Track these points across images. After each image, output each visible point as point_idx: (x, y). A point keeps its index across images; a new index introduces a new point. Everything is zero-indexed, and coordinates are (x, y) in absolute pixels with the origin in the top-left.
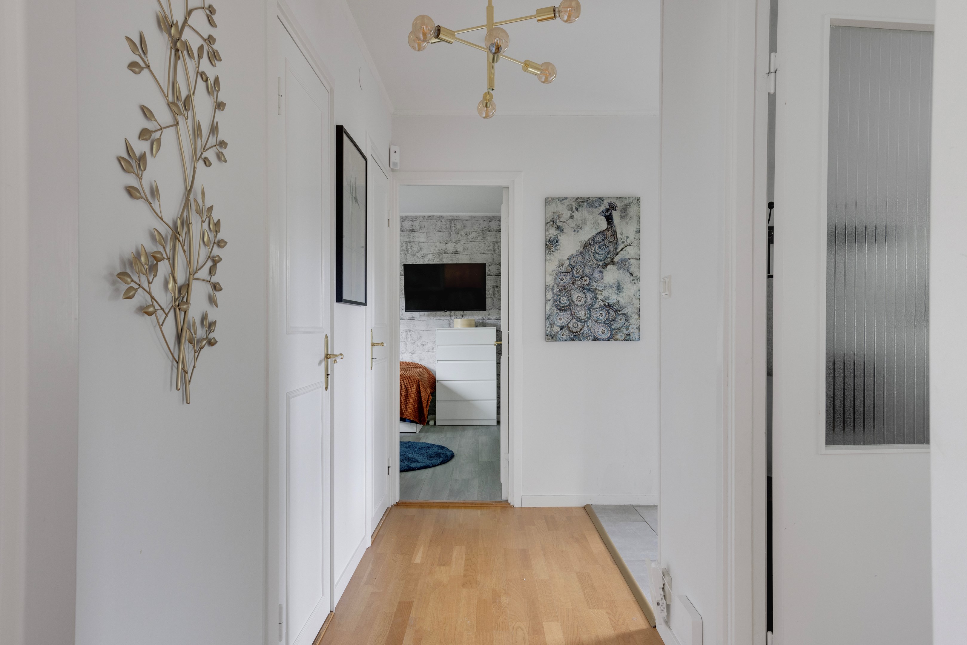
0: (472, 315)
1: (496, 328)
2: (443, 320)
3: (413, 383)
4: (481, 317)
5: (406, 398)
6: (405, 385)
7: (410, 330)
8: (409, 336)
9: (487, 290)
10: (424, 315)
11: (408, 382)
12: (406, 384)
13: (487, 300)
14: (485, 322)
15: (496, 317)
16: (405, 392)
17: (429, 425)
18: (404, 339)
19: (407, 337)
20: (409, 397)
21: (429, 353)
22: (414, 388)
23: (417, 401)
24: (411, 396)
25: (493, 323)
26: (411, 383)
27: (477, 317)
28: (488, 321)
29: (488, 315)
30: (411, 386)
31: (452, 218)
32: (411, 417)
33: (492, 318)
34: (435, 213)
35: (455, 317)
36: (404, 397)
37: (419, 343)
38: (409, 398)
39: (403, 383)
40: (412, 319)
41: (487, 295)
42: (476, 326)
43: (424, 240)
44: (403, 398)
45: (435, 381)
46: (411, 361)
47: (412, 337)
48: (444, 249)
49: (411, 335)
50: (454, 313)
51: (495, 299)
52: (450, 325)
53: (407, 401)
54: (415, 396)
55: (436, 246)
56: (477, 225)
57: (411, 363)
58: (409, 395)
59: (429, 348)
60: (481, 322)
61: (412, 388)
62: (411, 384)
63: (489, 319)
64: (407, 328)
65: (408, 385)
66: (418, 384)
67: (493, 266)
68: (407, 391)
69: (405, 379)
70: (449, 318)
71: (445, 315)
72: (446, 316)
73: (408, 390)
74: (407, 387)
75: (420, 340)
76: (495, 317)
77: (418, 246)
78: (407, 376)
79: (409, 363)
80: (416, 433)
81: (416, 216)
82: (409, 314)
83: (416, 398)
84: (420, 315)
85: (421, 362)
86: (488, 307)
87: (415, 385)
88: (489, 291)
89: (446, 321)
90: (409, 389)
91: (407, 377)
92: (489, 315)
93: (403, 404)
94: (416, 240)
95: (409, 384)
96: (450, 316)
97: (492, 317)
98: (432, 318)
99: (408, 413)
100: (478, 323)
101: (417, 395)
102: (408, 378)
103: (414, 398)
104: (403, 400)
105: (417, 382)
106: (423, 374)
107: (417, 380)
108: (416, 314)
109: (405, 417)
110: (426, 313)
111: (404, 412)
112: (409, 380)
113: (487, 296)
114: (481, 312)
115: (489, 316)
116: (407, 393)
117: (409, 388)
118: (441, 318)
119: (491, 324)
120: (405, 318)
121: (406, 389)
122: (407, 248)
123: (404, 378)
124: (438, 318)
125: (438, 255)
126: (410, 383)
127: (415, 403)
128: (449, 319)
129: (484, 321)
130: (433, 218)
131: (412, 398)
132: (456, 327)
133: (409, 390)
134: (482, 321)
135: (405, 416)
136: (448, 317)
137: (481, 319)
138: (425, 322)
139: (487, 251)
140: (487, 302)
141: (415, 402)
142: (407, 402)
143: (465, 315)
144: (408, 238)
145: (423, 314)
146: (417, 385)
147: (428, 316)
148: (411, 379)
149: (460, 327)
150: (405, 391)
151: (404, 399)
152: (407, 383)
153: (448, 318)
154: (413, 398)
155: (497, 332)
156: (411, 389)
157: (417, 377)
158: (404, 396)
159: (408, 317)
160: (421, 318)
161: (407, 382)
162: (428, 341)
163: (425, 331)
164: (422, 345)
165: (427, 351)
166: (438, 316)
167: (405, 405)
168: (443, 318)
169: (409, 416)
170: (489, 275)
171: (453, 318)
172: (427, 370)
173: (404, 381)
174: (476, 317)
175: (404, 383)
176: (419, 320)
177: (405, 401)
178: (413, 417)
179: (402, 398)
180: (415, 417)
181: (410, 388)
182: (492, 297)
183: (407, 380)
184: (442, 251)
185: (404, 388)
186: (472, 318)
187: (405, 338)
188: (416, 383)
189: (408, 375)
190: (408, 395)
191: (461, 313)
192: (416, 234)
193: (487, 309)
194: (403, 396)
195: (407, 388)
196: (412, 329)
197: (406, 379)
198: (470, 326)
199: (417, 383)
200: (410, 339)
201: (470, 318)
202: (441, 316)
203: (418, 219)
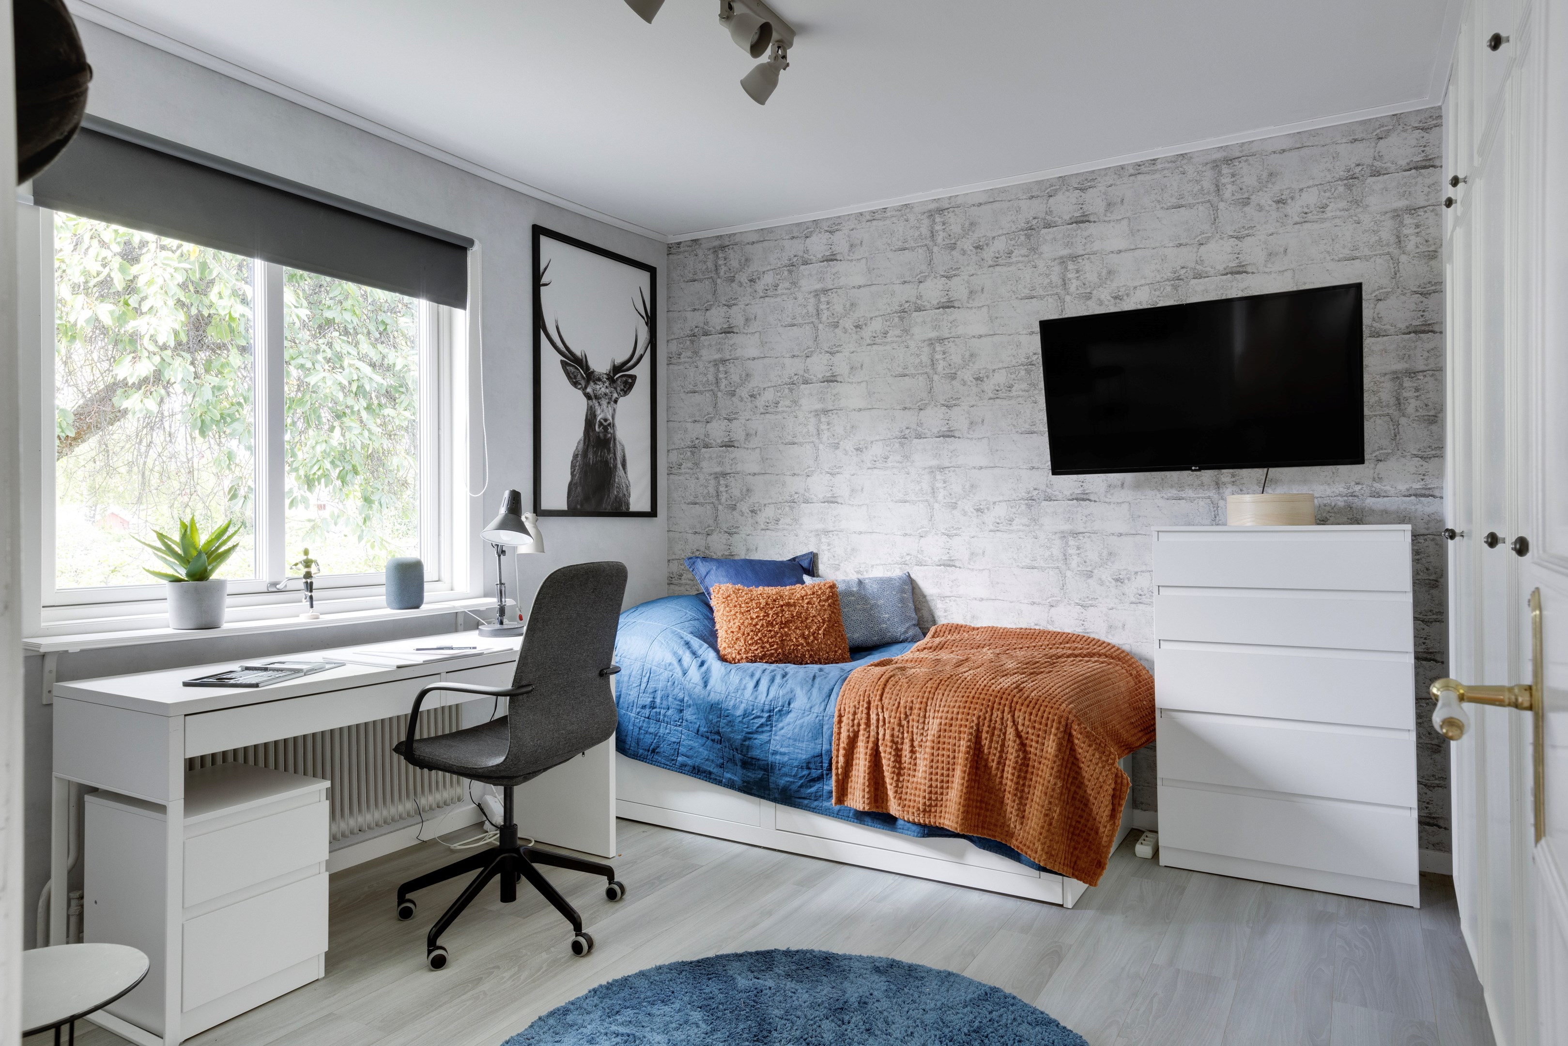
0: (1305, 481)
1: (1408, 527)
2: (1191, 500)
3: (1046, 725)
4: (1340, 488)
5: (1019, 777)
6: (1017, 729)
7: (1075, 534)
8: (1072, 551)
9: (1366, 387)
10: (1122, 485)
11: (1030, 720)
12: (1020, 728)
13: (1368, 426)
14: (1359, 503)
15: (1407, 486)
16: (1018, 756)
17: (1134, 854)
18: (1057, 560)
19: (1065, 555)
20: (1032, 773)
21: (1141, 606)
22: (1051, 746)
23: (1061, 794)
24: (1040, 773)
25: (1394, 508)
26: (1041, 723)
27: (1327, 487)
28: (1370, 502)
29: (1374, 480)
30: (1038, 736)
31: (1224, 154)
32: (1036, 852)
33: (1392, 492)
34: (1160, 148)
35: (1235, 488)
36: (1013, 774)
37: (1106, 574)
38: (1031, 780)
39: (1010, 724)
40: (1083, 498)
41: (1366, 409)
42: (1323, 521)
43: (1122, 244)
44: (1010, 776)
45: (1153, 711)
46: (1078, 630)
47: (1083, 555)
48: (1192, 265)
49: (1078, 548)
50: (1233, 476)
51: (1403, 421)
52: (1216, 518)
53: (1026, 790)
54: (1051, 775)
55: (1164, 259)
56: (1325, 160)
57: (1073, 639)
58: (1034, 767)
59: (1140, 592)
60: (1341, 504)
61: (1043, 744)
62: (1040, 729)
63: (1377, 495)
64: (1066, 527)
65: (1030, 731)
66: (1065, 731)
67: (1392, 301)
68: (1025, 752)
69: (1018, 707)
70: (1212, 493)
71: (1198, 482)
72: (1202, 485)
73: (1028, 749)
74: (1027, 738)
75: (1109, 564)
76: (1402, 487)
77: (1101, 266)
78: (1028, 697)
79: (1067, 639)
80: (1061, 906)
81: (1093, 172)
82: (1070, 482)
83: (1055, 784)
84: (1110, 486)
85: (1113, 635)
86: (1374, 451)
87: (1055, 735)
88: (1374, 393)
89: (1201, 503)
90: (1031, 746)
91: (1028, 702)
92: (1379, 479)
93: (1010, 796)
94: (1095, 249)
95: (1034, 727)
96: (1218, 485)
97: (1388, 488)
98: (1150, 493)
99: (1028, 833)
100: (1328, 508)
101: (1059, 771)
102: (1028, 706)
103: (1049, 782)
104: (1009, 783)
105: (1063, 723)
106: (1098, 686)
107: (1062, 717)
108: (1096, 482)
109: (1018, 847)
110: (1129, 477)
111: (1012, 826)
112: (1031, 714)
113: (1366, 411)
114: (1343, 469)
115: (1375, 485)
116: (1025, 758)
117: (1034, 744)
118: (1182, 494)
119: (1386, 512)
120: (1060, 497)
121: (1023, 745)
122: (1064, 275)
123: (1017, 703)
124: (1174, 492)
125: (1172, 285)
126: (1037, 725)
127: (1050, 803)
128: (1211, 495)
129: (1356, 499)
130: (1152, 168)
131: (1042, 781)
132: (1234, 521)
133: (1032, 750)
134: (1345, 501)
135: (1017, 843)
136: (1208, 489)
137: (1340, 495)
138: (1125, 506)
139: (1366, 249)
140: (1366, 434)
141: (1052, 796)
142: (1023, 791)
143: (1275, 481)
144: (1067, 245)
145: (1119, 483)
146: (1059, 735)
147: (1137, 486)
148: (1042, 708)
149: (1249, 524)
150: (1017, 751)
151: (1012, 780)
152: (1023, 725)
153: (1208, 494)
154: (1046, 782)
155: (1413, 540)
156: (1039, 746)
157: (1064, 705)
158: (1014, 768)
159: (1067, 493)
160: (1112, 494)
161: (1024, 719)
162: (1137, 569)
163: (1126, 535)
164: (1117, 580)
165: (1133, 600)
166: (1172, 487)
167: (1017, 802)
168: (1189, 493)
169: (1029, 847)
170: (1377, 334)
171: (1227, 491)
172: (1130, 666)
173: (1013, 716)
174: (1322, 488)
175: (1014, 721)
176: (1107, 500)
177: (1017, 789)
178: (1041, 855)
179: (1005, 776)
180: (1052, 855)
181: (1037, 742)
182: (1388, 415)
183: (1025, 712)
184: (1185, 270)
185: (1015, 742)
186: (1304, 492)
187: (1061, 556)
188: (1058, 729)
189: (1033, 694)
190: (1028, 766)
191: (1259, 473)
192: (1091, 229)
193: (1367, 457)
194: (1010, 770)
195: (1027, 742)
196: (1082, 530)
197: (1023, 709)
198: (1293, 518)
199: (1062, 729)
200: (1074, 562)
201: (1295, 492)
202: (1181, 487)
203: (1099, 179)
